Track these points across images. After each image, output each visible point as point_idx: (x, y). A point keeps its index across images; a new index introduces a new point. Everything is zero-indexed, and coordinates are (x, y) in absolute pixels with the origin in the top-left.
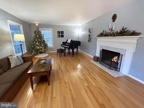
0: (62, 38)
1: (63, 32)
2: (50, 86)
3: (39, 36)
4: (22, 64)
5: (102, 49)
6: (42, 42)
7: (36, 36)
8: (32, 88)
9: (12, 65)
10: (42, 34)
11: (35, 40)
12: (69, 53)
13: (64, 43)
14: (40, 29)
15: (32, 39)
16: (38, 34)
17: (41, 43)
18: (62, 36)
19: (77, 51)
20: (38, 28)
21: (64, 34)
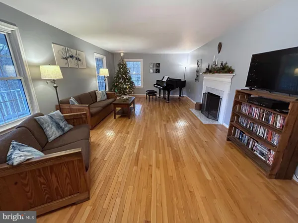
0: (157, 74)
1: (159, 64)
2: (130, 120)
3: (123, 70)
4: (106, 100)
5: (208, 92)
6: (127, 79)
7: (120, 70)
8: (115, 118)
9: (98, 99)
10: (128, 67)
11: (118, 76)
12: (164, 98)
13: (159, 83)
14: (125, 60)
15: (115, 75)
16: (122, 67)
17: (125, 80)
18: (158, 71)
19: (180, 96)
20: (123, 58)
21: (161, 68)
